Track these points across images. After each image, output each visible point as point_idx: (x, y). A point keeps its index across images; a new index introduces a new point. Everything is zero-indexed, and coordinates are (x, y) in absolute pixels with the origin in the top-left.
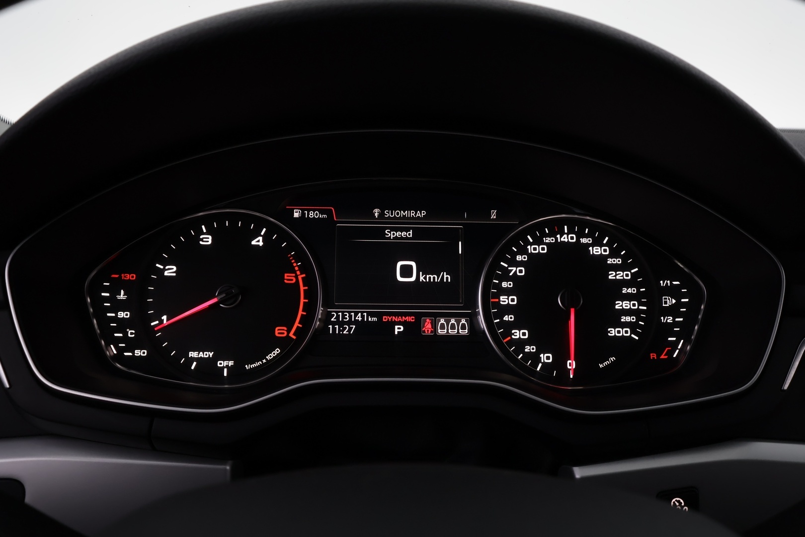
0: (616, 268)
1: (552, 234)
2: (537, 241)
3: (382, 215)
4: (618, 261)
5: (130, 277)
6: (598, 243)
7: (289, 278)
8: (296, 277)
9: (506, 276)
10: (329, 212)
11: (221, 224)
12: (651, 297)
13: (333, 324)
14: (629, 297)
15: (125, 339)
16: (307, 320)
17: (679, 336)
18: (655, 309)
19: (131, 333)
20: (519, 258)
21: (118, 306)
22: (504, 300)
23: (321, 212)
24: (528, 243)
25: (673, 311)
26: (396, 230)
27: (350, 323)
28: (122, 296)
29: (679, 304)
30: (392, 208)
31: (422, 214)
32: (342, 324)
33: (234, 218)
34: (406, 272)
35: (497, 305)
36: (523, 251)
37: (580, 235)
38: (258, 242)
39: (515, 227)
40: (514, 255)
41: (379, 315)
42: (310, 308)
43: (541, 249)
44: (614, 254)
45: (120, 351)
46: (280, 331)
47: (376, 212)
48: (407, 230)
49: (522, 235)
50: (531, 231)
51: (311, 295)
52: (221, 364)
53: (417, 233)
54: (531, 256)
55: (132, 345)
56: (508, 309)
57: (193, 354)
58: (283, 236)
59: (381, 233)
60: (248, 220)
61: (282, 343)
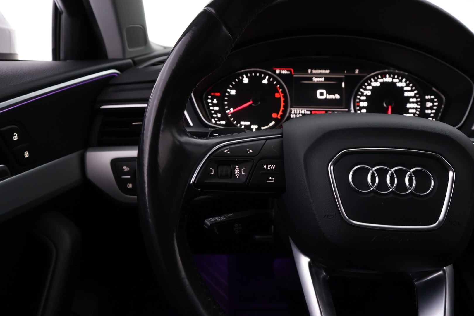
0: (408, 91)
1: (382, 78)
2: (376, 81)
3: (311, 72)
4: (409, 88)
5: (218, 94)
6: (400, 81)
7: (277, 95)
8: (280, 95)
9: (362, 95)
10: (290, 71)
11: (251, 75)
12: (423, 102)
13: (293, 114)
14: (413, 102)
15: (217, 117)
16: (285, 112)
17: (433, 118)
18: (423, 108)
19: (219, 115)
20: (368, 88)
21: (214, 105)
22: (362, 104)
23: (288, 71)
24: (371, 81)
25: (431, 108)
26: (317, 78)
27: (299, 114)
28: (215, 101)
29: (434, 106)
30: (316, 69)
31: (328, 71)
32: (296, 114)
33: (256, 72)
34: (322, 94)
35: (359, 106)
36: (369, 85)
37: (393, 78)
38: (265, 81)
39: (365, 76)
40: (366, 86)
41: (311, 111)
42: (286, 107)
43: (378, 84)
44: (407, 85)
45: (216, 121)
46: (274, 115)
47: (309, 71)
48: (322, 78)
49: (369, 79)
50: (373, 77)
51: (286, 102)
52: (252, 127)
53: (326, 79)
54: (373, 87)
55: (220, 119)
56: (363, 108)
57: (242, 123)
58: (275, 79)
59: (311, 79)
60: (261, 73)
61: (276, 120)
